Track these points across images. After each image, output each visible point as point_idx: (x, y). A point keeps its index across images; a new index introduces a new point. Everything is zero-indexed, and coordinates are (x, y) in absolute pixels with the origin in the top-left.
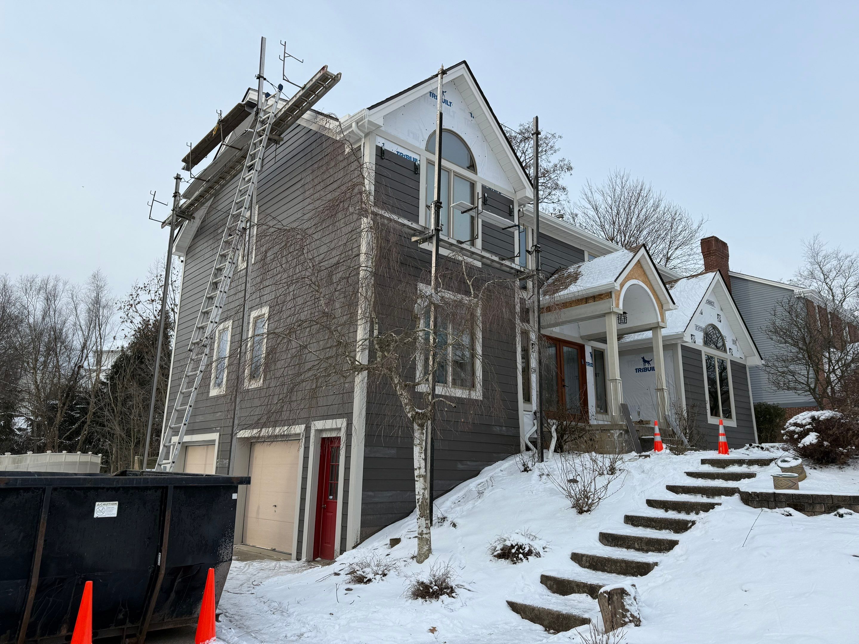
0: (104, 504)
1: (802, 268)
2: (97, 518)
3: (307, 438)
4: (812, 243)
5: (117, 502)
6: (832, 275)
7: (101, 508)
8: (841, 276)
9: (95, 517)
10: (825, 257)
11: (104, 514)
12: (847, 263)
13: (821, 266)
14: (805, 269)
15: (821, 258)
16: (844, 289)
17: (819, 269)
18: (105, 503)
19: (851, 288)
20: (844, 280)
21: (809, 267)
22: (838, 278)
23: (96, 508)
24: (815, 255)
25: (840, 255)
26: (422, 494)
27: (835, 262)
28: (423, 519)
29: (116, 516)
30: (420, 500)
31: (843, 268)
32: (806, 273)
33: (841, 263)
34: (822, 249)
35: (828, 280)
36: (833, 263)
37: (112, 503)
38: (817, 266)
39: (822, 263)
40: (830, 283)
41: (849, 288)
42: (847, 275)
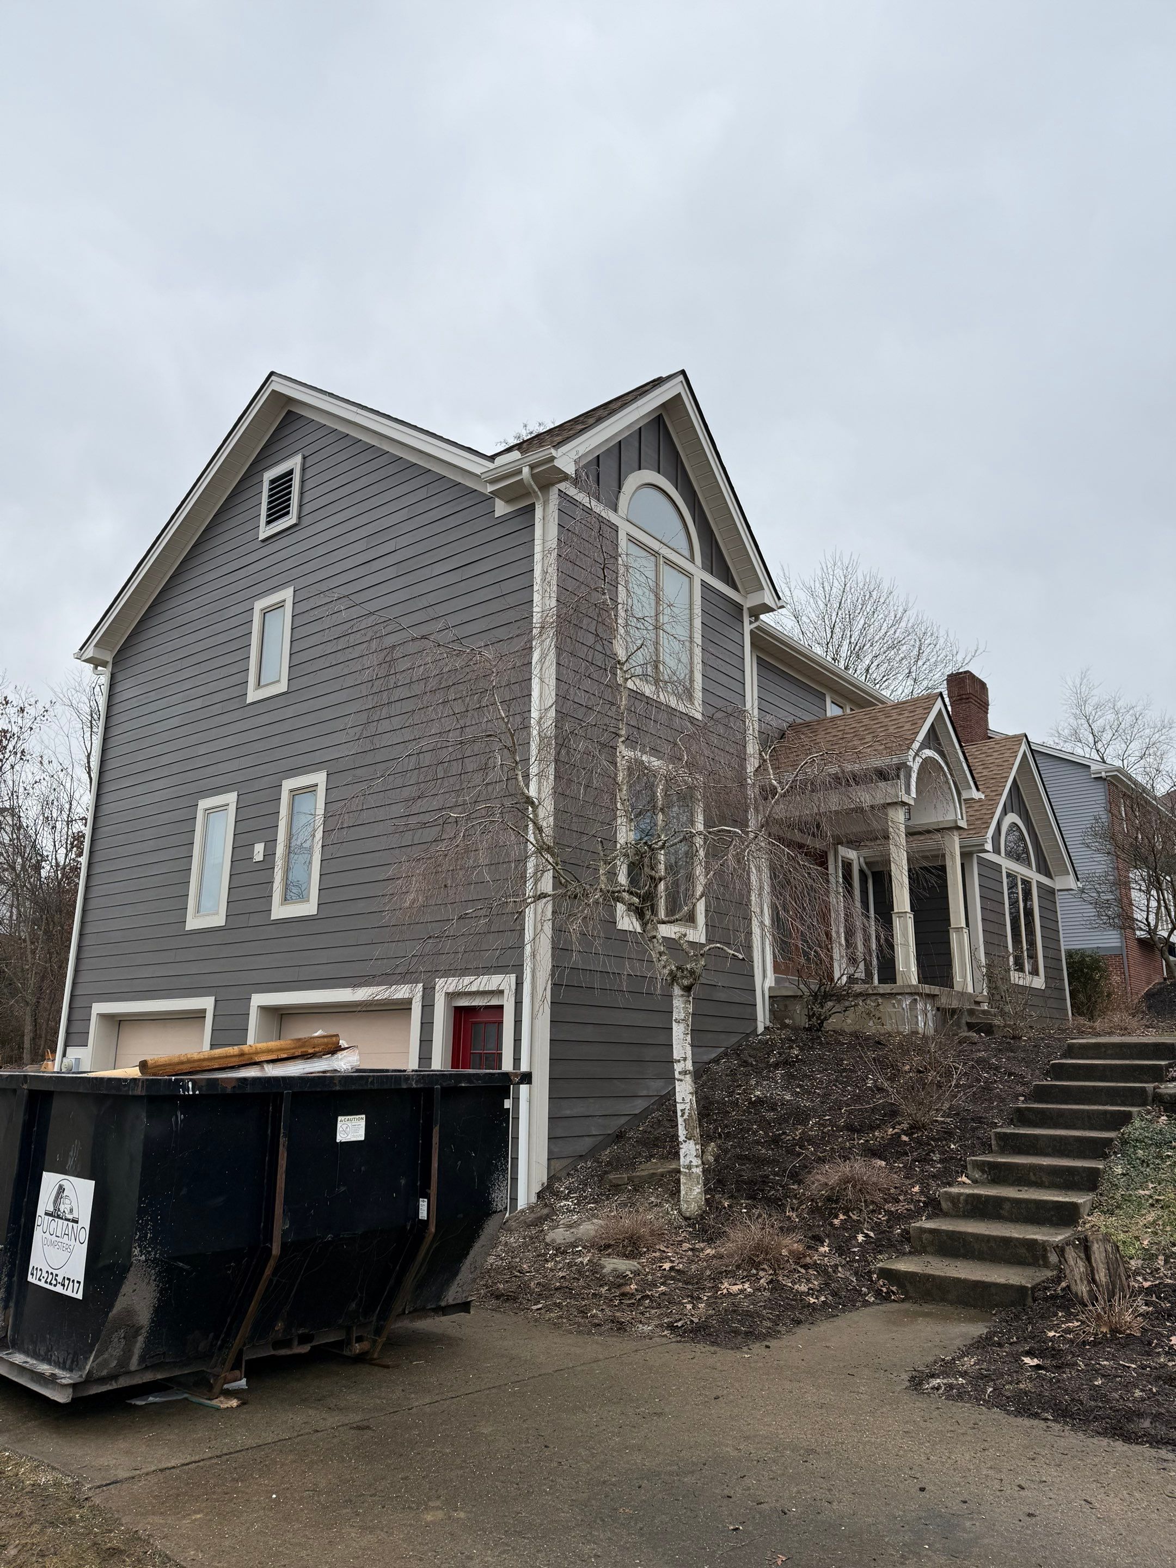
0: (348, 1120)
1: (1062, 723)
2: (341, 1143)
3: (428, 1007)
4: (1078, 681)
5: (364, 1116)
6: (1107, 736)
7: (344, 1127)
8: (1119, 738)
9: (338, 1141)
10: (1097, 707)
11: (349, 1137)
12: (1129, 719)
13: (1091, 721)
14: (1066, 724)
15: (1091, 708)
16: (1123, 760)
17: (1086, 725)
18: (349, 1117)
19: (1134, 758)
20: (1124, 746)
21: (1072, 721)
22: (1115, 742)
23: (339, 1125)
24: (1081, 703)
25: (1119, 704)
26: (688, 1101)
27: (1111, 717)
28: (692, 1142)
29: (363, 1138)
30: (687, 1112)
31: (1123, 726)
32: (1066, 733)
33: (1121, 719)
34: (1092, 693)
35: (1099, 745)
36: (1108, 717)
37: (357, 1117)
38: (1083, 721)
39: (1091, 717)
40: (1102, 750)
41: (1132, 759)
42: (1129, 738)
